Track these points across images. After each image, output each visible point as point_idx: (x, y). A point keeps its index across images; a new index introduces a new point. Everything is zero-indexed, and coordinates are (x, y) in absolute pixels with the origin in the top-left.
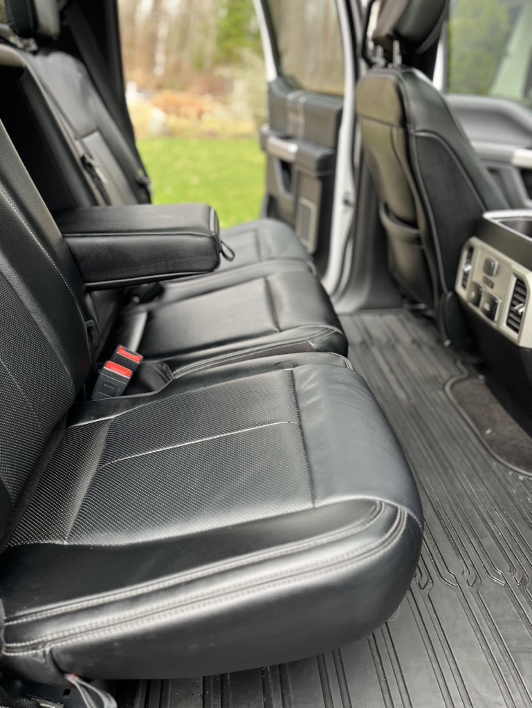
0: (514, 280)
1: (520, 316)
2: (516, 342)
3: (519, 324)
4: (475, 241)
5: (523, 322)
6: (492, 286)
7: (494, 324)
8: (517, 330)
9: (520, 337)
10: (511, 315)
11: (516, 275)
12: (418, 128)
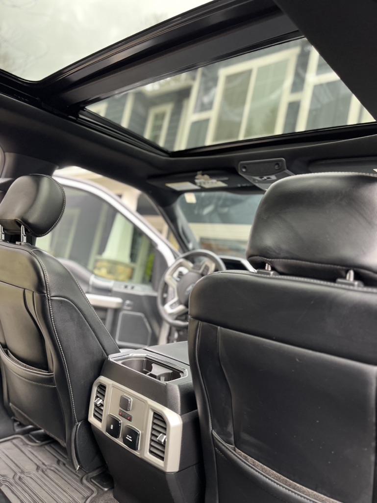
0: (151, 414)
1: (163, 445)
2: (163, 469)
3: (163, 452)
4: (103, 379)
5: (168, 452)
6: (130, 420)
7: (137, 453)
8: (162, 458)
9: (166, 464)
10: (153, 444)
11: (153, 410)
12: (53, 294)
